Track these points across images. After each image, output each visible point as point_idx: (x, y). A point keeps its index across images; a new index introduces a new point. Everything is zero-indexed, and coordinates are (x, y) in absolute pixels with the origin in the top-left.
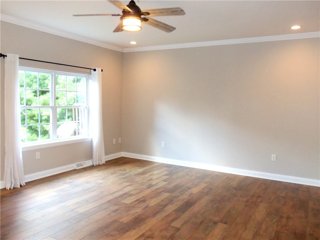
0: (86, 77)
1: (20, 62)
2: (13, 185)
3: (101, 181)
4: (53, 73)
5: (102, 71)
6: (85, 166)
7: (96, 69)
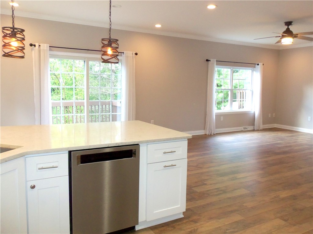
0: (252, 70)
1: (216, 63)
2: (210, 133)
3: (261, 137)
4: (232, 68)
5: (263, 65)
6: (249, 129)
7: (259, 64)
